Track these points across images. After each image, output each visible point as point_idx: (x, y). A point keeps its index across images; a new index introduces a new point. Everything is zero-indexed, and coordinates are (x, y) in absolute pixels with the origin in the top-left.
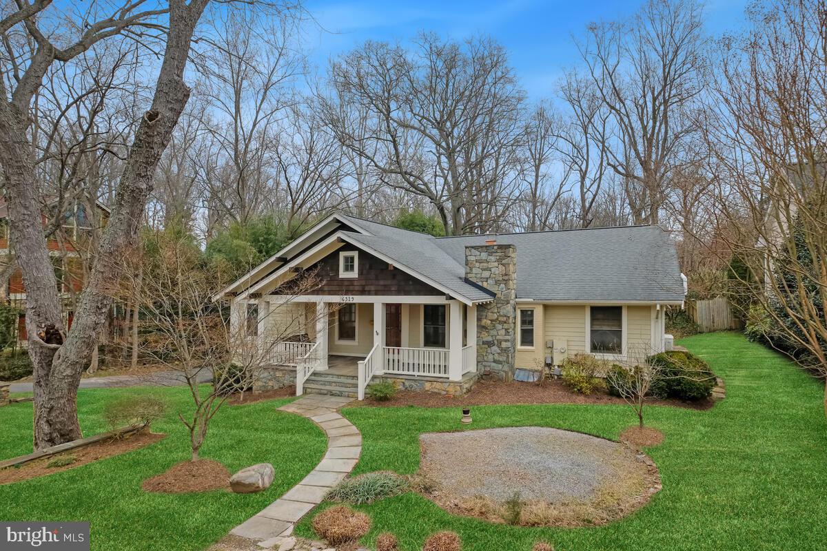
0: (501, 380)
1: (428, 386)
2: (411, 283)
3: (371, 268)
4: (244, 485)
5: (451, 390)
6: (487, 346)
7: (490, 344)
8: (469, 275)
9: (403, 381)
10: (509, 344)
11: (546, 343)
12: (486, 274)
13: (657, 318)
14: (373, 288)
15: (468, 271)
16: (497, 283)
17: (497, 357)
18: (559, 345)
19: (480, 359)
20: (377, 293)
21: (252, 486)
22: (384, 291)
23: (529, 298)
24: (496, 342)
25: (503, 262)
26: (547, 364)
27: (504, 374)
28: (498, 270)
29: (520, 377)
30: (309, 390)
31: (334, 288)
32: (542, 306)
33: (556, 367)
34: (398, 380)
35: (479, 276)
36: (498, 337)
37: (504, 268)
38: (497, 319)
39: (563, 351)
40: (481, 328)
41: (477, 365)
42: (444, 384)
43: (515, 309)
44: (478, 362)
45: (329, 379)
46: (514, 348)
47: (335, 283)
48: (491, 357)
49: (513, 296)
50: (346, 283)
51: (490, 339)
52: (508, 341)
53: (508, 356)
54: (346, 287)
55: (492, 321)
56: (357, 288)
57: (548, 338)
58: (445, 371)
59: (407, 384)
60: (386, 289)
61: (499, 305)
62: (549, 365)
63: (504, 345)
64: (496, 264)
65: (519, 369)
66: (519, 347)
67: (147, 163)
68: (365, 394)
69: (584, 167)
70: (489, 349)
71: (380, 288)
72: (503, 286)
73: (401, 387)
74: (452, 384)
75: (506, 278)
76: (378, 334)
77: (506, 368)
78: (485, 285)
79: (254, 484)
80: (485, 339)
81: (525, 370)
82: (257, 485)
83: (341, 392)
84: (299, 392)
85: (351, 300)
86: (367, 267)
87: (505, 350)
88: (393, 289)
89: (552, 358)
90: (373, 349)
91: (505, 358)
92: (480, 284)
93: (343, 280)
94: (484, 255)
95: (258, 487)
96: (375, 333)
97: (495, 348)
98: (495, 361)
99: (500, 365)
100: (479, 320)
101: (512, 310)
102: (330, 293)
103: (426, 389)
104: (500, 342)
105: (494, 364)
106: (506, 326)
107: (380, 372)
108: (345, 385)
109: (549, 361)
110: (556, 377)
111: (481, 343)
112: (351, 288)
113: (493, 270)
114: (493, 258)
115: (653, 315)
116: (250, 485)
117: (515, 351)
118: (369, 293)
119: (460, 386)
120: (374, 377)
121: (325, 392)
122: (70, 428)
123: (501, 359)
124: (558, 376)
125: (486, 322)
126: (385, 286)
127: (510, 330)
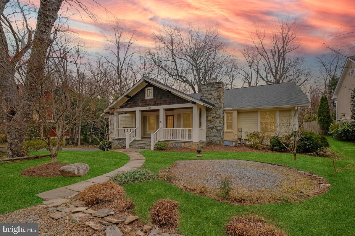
0: (217, 145)
1: (183, 145)
2: (175, 98)
3: (158, 94)
4: (66, 172)
5: (193, 146)
6: (210, 129)
7: (212, 128)
8: (202, 97)
9: (172, 143)
10: (221, 128)
11: (238, 130)
12: (210, 96)
13: (295, 115)
14: (159, 102)
15: (202, 95)
16: (215, 100)
17: (215, 134)
18: (245, 129)
19: (207, 135)
20: (161, 104)
21: (71, 173)
22: (164, 103)
23: (230, 107)
24: (215, 127)
25: (218, 90)
26: (239, 139)
27: (219, 142)
28: (215, 94)
29: (226, 144)
30: (131, 147)
31: (143, 104)
32: (236, 111)
33: (243, 140)
34: (170, 143)
35: (207, 97)
36: (216, 125)
37: (218, 93)
38: (215, 117)
39: (247, 132)
40: (208, 121)
41: (206, 138)
42: (190, 144)
43: (224, 113)
44: (206, 137)
45: (141, 142)
46: (223, 131)
47: (144, 101)
48: (212, 134)
49: (223, 107)
50: (148, 101)
51: (212, 126)
52: (221, 126)
53: (221, 133)
54: (148, 103)
55: (213, 117)
56: (153, 103)
57: (239, 127)
58: (191, 137)
59: (174, 144)
60: (165, 102)
61: (216, 110)
62: (240, 139)
63: (219, 128)
64: (215, 91)
65: (226, 141)
66: (226, 130)
67: (45, 25)
68: (155, 147)
69: (250, 81)
70: (211, 130)
71: (162, 102)
72: (218, 101)
73: (171, 146)
74: (194, 144)
75: (219, 97)
76: (161, 123)
77: (220, 139)
78: (210, 101)
79: (71, 172)
80: (210, 126)
81: (229, 141)
82: (73, 173)
83: (144, 147)
84: (127, 147)
85: (150, 108)
86: (157, 93)
87: (219, 131)
88: (168, 102)
89: (241, 136)
90: (159, 129)
91: (219, 135)
92: (207, 101)
93: (147, 100)
94: (209, 88)
95: (74, 174)
96: (160, 122)
97: (214, 130)
98: (214, 136)
99: (217, 138)
100: (207, 117)
101: (222, 113)
102: (142, 106)
103: (182, 146)
104: (217, 127)
105: (213, 137)
106: (219, 120)
107: (162, 139)
108: (147, 144)
109: (240, 137)
110: (243, 145)
111: (208, 128)
112: (150, 103)
113: (213, 94)
114: (213, 89)
115: (293, 114)
116: (69, 172)
117: (224, 132)
118: (158, 105)
119: (198, 144)
120: (159, 141)
121: (138, 147)
122: (22, 154)
123: (217, 135)
124: (244, 144)
125: (210, 118)
126: (164, 101)
127: (221, 122)
